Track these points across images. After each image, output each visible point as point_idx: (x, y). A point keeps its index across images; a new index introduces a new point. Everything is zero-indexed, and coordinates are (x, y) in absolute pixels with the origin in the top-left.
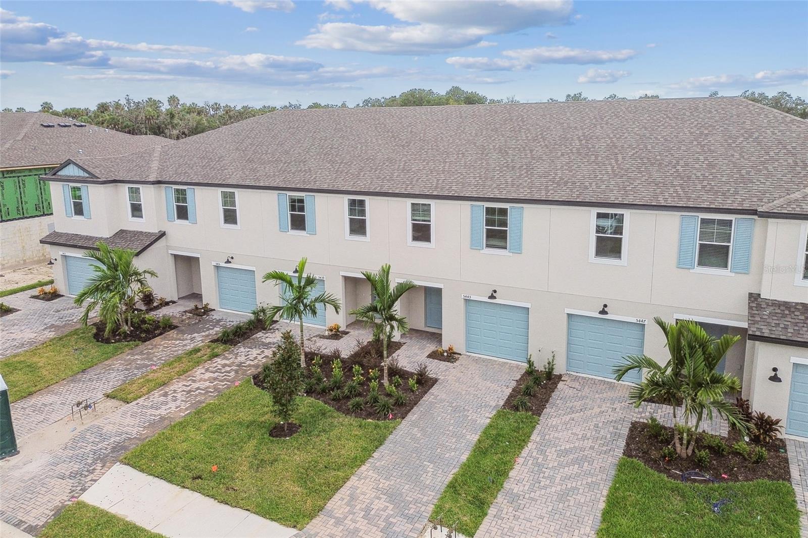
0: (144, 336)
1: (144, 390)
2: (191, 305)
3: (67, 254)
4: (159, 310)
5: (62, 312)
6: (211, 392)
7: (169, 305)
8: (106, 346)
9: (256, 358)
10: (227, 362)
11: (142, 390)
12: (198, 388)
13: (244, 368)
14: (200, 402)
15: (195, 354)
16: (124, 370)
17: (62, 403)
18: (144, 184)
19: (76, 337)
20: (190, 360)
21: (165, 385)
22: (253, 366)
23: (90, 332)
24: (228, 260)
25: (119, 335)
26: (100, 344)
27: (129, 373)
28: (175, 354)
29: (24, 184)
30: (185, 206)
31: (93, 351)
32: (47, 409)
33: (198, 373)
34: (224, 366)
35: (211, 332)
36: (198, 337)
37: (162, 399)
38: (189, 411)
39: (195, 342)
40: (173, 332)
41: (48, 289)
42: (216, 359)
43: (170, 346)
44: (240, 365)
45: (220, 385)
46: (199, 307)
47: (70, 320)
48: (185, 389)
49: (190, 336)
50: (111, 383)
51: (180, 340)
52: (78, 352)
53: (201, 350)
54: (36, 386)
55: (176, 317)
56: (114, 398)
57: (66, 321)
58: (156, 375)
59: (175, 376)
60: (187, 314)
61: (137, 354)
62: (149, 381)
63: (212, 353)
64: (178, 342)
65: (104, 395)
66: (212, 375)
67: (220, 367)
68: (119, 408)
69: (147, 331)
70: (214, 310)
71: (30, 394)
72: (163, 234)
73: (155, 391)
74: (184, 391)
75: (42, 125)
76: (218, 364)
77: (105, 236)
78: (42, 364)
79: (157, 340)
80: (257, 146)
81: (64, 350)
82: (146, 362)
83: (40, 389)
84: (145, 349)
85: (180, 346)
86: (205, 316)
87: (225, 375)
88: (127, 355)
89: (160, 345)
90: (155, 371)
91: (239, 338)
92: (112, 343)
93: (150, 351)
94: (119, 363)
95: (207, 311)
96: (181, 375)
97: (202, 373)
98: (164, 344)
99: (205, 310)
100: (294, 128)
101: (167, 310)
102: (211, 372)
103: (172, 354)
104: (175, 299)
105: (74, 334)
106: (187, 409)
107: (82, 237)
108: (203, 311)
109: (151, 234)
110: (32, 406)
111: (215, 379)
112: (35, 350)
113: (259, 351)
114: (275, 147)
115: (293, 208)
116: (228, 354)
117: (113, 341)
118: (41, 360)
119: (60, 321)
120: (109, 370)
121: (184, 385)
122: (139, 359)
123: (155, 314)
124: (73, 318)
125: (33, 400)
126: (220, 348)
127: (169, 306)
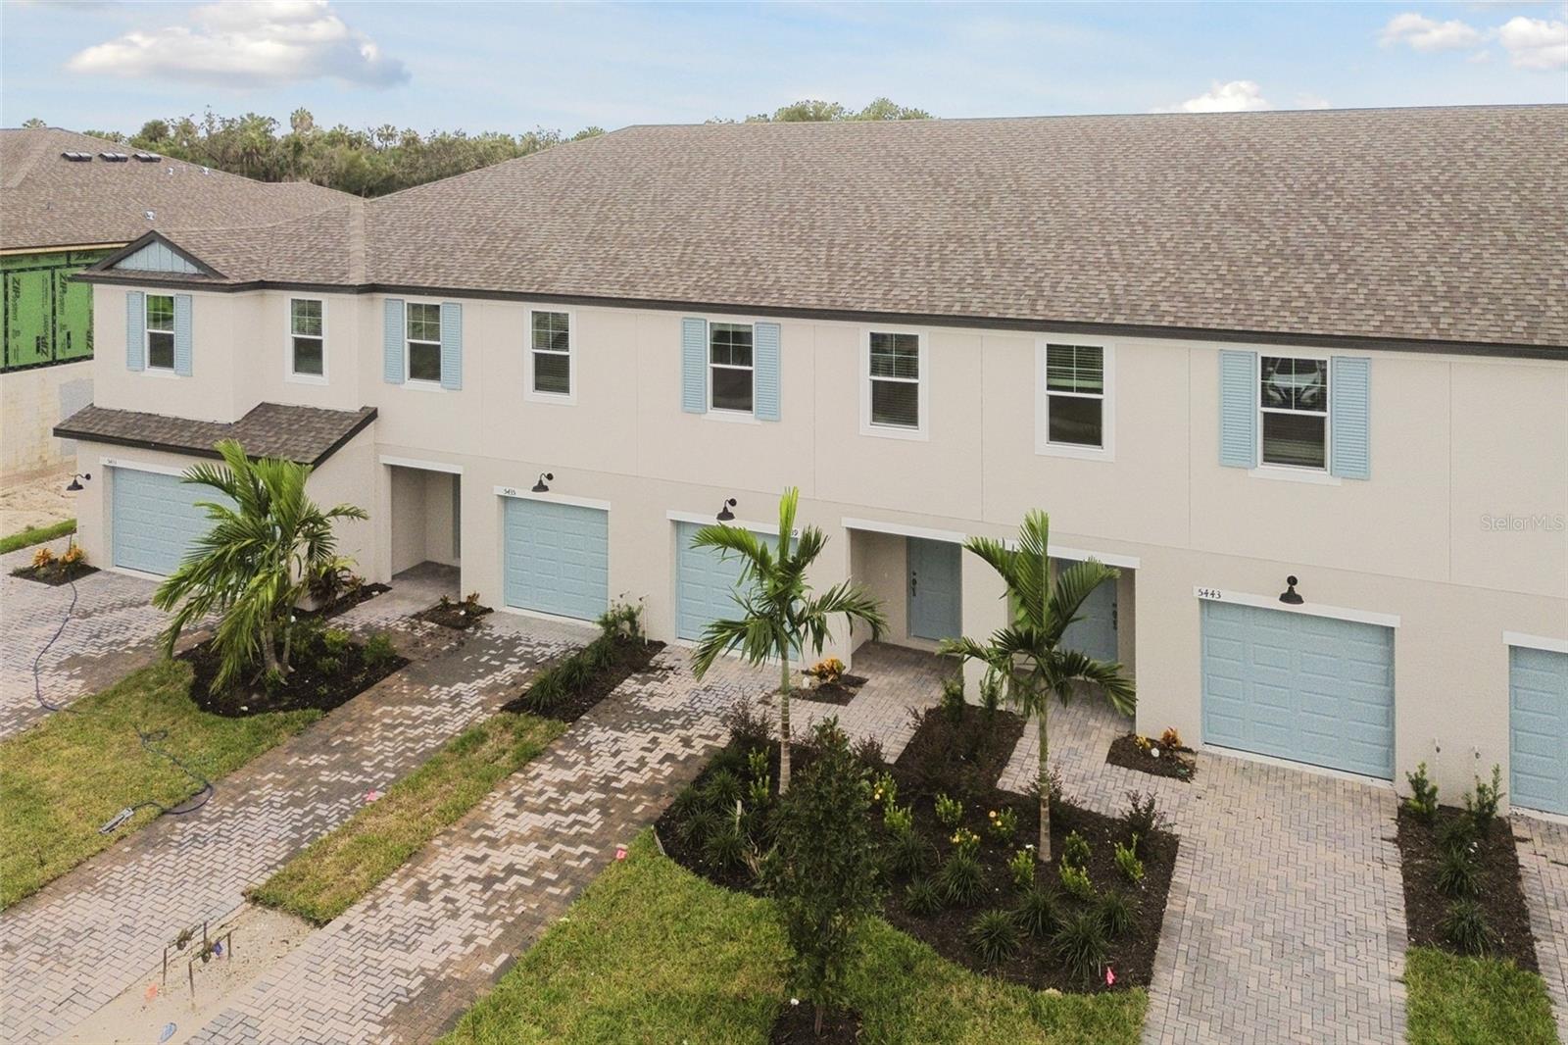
0: (326, 691)
1: (360, 875)
2: (428, 596)
3: (119, 464)
4: (350, 613)
5: (96, 617)
6: (553, 884)
7: (372, 597)
8: (228, 723)
9: (642, 762)
10: (570, 776)
11: (353, 877)
12: (511, 870)
13: (619, 796)
14: (531, 920)
15: (475, 751)
16: (288, 805)
17: (125, 929)
18: (337, 292)
19: (141, 694)
20: (467, 770)
21: (414, 859)
22: (643, 788)
23: (181, 681)
24: (541, 482)
25: (260, 688)
26: (210, 718)
27: (304, 816)
28: (419, 748)
29: (16, 290)
30: (434, 346)
31: (195, 741)
32: (80, 948)
33: (497, 814)
34: (564, 787)
35: (499, 676)
36: (469, 691)
37: (417, 908)
38: (504, 957)
39: (464, 710)
40: (400, 679)
41: (58, 549)
42: (536, 767)
43: (401, 724)
44: (606, 785)
45: (571, 856)
46: (452, 602)
47: (122, 642)
48: (475, 874)
49: (445, 689)
50: (258, 853)
51: (424, 704)
52: (153, 744)
53: (486, 735)
54: (43, 863)
55: (397, 632)
56: (274, 906)
57: (111, 644)
58: (382, 821)
59: (436, 825)
60: (424, 623)
61: (314, 750)
62: (366, 843)
63: (519, 745)
64: (417, 710)
65: (243, 894)
66: (537, 821)
67: (552, 792)
68: (292, 944)
69: (331, 677)
70: (490, 610)
71: (29, 894)
72: (370, 416)
73: (390, 881)
74: (471, 879)
75: (64, 156)
76: (546, 782)
77: (225, 421)
78: (54, 787)
79: (361, 703)
80: (603, 205)
81: (115, 738)
82: (345, 777)
83: (56, 874)
84: (336, 734)
85: (425, 722)
86: (470, 630)
87: (575, 822)
88: (289, 754)
89: (372, 719)
90: (377, 809)
91: (578, 696)
92: (244, 714)
93: (349, 739)
94: (270, 781)
95: (475, 613)
96: (451, 821)
97: (508, 815)
98: (384, 714)
99: (467, 612)
100: (679, 165)
101: (372, 612)
102: (533, 811)
103: (412, 750)
104: (386, 580)
105: (136, 687)
106: (496, 948)
107: (161, 422)
108: (463, 613)
109: (342, 416)
110: (34, 939)
111: (550, 835)
112: (34, 736)
113: (644, 740)
114: (648, 207)
115: (719, 353)
116: (562, 748)
117: (245, 708)
118: (54, 773)
119: (93, 644)
120: (245, 803)
121: (468, 858)
122: (323, 768)
123: (341, 622)
124: (128, 634)
125: (38, 918)
126: (539, 730)
127: (374, 600)
